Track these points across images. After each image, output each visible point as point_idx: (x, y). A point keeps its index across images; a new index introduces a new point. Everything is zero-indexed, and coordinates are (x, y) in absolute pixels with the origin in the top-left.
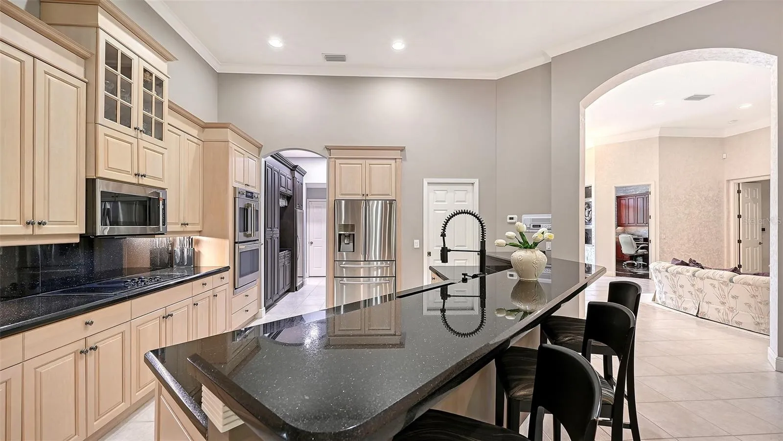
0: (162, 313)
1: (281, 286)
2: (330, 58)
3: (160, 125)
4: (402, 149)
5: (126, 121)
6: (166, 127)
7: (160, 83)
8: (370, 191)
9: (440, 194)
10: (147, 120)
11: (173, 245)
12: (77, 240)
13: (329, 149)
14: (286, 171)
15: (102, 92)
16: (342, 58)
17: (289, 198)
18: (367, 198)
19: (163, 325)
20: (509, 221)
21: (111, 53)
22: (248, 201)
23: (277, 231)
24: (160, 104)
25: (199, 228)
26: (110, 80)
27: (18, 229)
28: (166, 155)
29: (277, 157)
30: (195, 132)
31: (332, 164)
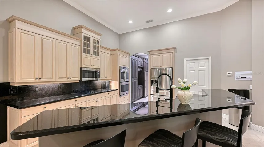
0: (96, 100)
1: (139, 96)
2: (148, 22)
3: (98, 53)
4: (175, 48)
5: (89, 53)
6: (100, 52)
7: (98, 42)
8: (163, 65)
9: (192, 64)
10: (94, 52)
11: (106, 83)
12: (79, 82)
13: (149, 52)
14: (141, 60)
15: (83, 47)
16: (151, 21)
17: (142, 68)
18: (162, 67)
19: (96, 103)
20: (227, 75)
21: (85, 37)
22: (125, 70)
23: (136, 79)
24: (98, 47)
25: (111, 78)
26: (85, 44)
27: (66, 79)
28: (100, 60)
29: (135, 55)
30: (109, 52)
31: (150, 57)
